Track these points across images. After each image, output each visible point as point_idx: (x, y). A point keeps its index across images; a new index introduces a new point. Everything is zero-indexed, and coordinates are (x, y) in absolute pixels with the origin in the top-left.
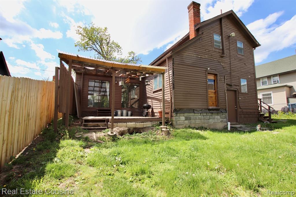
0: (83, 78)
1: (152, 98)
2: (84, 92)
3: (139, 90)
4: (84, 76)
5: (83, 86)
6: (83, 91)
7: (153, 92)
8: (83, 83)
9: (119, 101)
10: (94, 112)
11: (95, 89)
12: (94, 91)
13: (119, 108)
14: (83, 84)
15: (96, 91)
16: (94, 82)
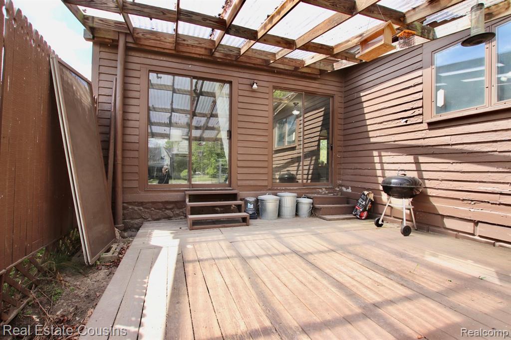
0: (126, 62)
1: (381, 146)
2: (131, 124)
3: (322, 117)
4: (126, 55)
5: (125, 97)
6: (124, 120)
7: (429, 124)
8: (125, 83)
9: (265, 158)
10: (175, 203)
11: (176, 117)
12: (170, 124)
13: (265, 183)
14: (125, 90)
15: (177, 126)
16: (171, 92)
